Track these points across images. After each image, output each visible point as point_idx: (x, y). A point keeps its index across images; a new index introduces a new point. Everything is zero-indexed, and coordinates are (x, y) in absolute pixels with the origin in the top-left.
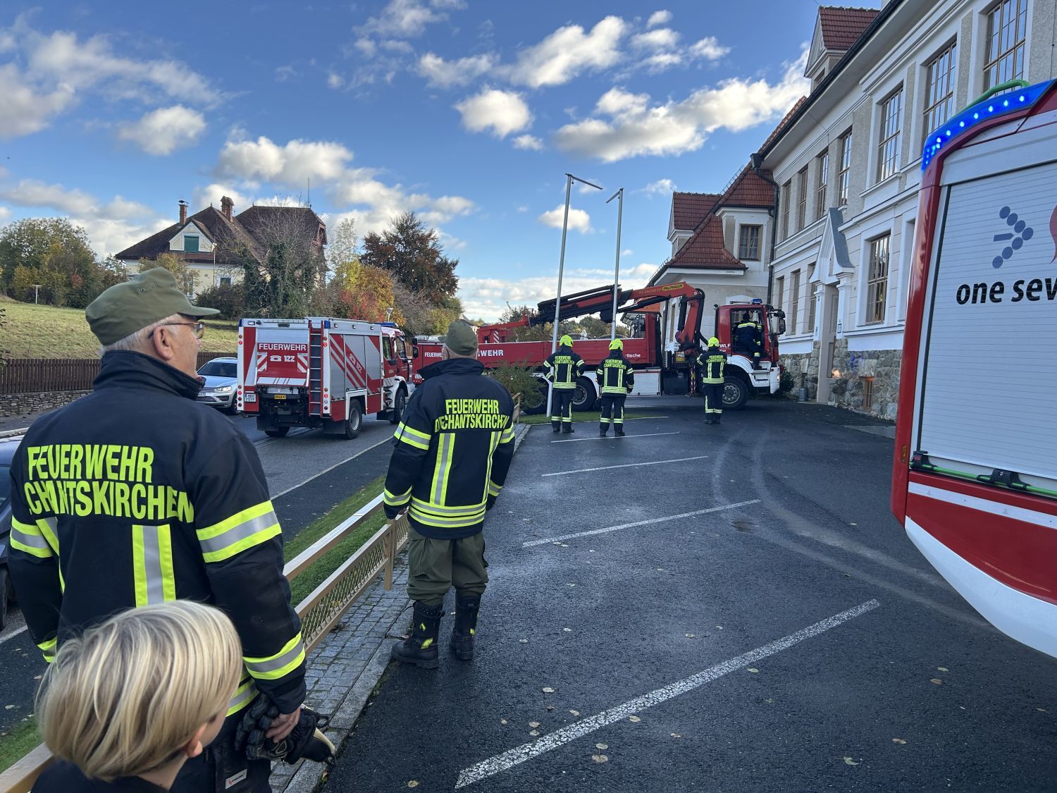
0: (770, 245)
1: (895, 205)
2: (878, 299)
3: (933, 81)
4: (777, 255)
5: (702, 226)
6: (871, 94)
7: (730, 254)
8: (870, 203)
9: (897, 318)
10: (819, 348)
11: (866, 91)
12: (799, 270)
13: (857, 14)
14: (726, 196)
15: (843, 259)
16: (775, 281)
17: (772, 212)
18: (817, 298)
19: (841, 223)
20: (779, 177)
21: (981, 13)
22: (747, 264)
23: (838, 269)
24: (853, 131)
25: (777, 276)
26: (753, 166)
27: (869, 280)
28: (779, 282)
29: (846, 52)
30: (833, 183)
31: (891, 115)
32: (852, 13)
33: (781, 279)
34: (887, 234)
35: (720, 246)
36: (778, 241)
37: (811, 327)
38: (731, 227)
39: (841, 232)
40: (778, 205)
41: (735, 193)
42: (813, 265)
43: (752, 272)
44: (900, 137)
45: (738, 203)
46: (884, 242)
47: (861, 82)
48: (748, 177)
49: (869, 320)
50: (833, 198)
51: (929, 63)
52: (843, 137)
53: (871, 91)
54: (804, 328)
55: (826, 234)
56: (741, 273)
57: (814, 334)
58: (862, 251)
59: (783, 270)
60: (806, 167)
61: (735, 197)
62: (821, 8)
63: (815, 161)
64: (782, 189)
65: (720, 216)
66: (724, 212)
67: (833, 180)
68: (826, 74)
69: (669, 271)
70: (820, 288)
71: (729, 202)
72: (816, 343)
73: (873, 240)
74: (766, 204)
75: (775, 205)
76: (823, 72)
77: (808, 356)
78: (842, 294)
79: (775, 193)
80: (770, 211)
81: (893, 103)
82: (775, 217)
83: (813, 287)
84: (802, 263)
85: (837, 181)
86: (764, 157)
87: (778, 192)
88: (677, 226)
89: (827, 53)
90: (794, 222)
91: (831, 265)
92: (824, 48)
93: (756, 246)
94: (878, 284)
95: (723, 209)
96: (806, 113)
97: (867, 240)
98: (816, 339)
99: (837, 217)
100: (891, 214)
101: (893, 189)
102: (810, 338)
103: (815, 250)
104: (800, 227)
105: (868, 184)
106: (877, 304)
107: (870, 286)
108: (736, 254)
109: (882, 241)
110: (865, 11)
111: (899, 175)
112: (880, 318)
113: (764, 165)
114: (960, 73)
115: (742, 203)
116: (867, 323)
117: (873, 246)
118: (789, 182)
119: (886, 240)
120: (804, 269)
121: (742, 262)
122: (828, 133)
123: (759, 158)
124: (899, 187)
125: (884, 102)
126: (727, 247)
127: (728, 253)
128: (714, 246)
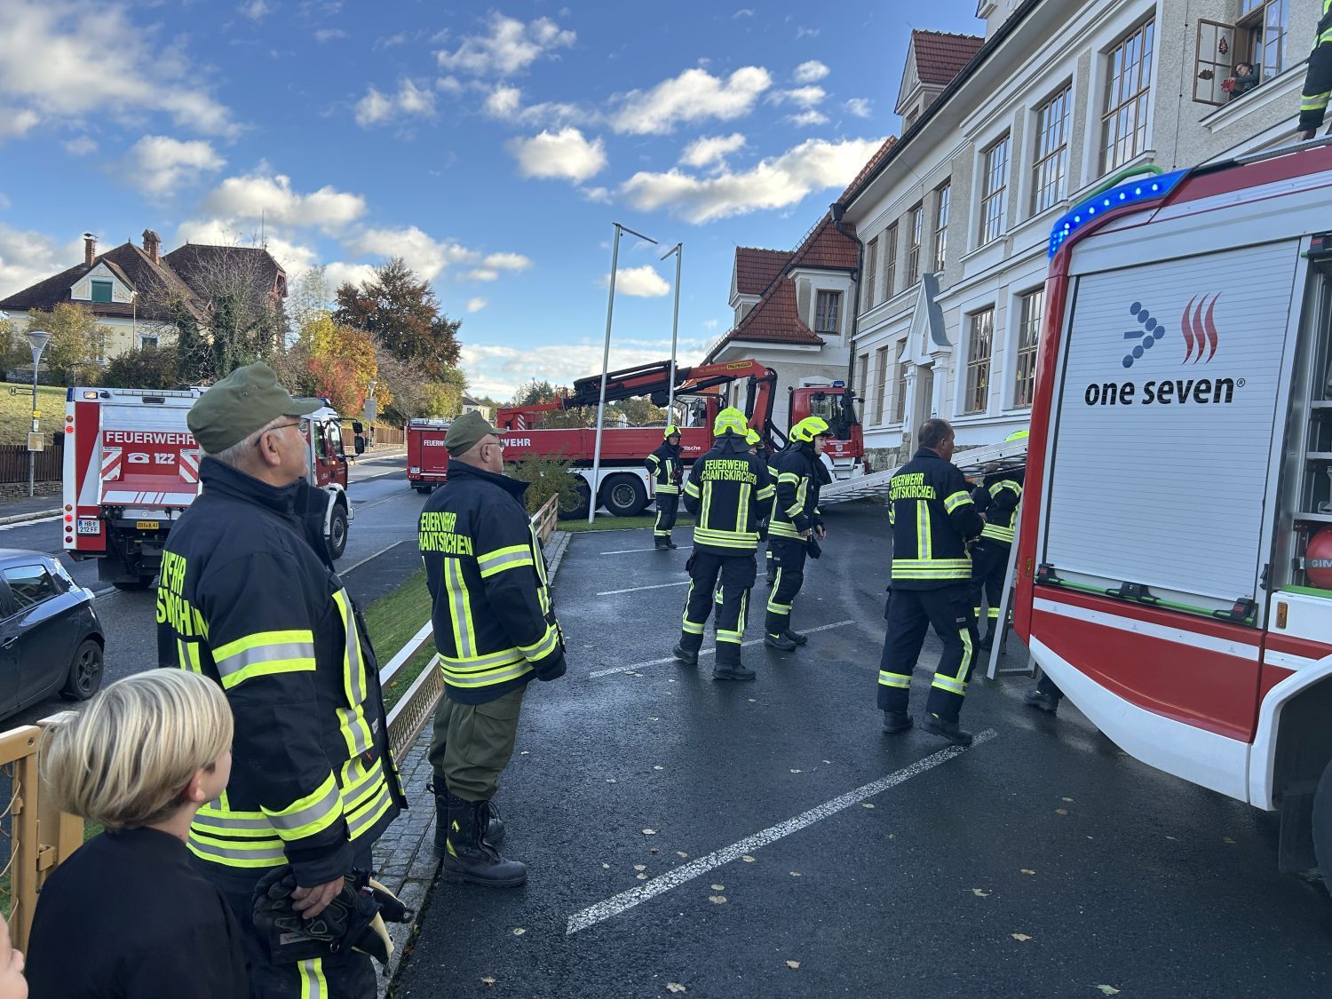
0: (852, 316)
1: (1000, 273)
2: (979, 384)
3: (1045, 128)
4: (860, 328)
5: (772, 290)
6: (972, 140)
7: (805, 325)
8: (971, 270)
9: (1001, 407)
10: (909, 442)
11: (966, 136)
12: (886, 347)
13: (957, 41)
14: (801, 254)
15: (939, 335)
16: (857, 359)
17: (855, 275)
18: (908, 382)
19: (937, 292)
20: (863, 233)
21: (1100, 52)
22: (825, 338)
23: (933, 347)
24: (951, 183)
25: (860, 353)
26: (833, 219)
27: (969, 360)
28: (862, 360)
29: (945, 87)
30: (928, 244)
31: (996, 166)
32: (951, 41)
33: (865, 357)
34: (990, 307)
35: (793, 315)
36: (862, 311)
37: (900, 416)
38: (806, 292)
39: (936, 303)
40: (861, 267)
41: (812, 250)
42: (904, 341)
43: (830, 348)
44: (1006, 193)
45: (815, 263)
46: (986, 317)
47: (961, 125)
48: (827, 231)
49: (968, 409)
50: (927, 262)
51: (1039, 108)
52: (940, 189)
53: (973, 136)
54: (892, 417)
55: (920, 305)
56: (817, 349)
57: (904, 424)
58: (961, 327)
59: (868, 346)
60: (896, 223)
61: (812, 255)
62: (915, 32)
63: (906, 216)
64: (866, 248)
65: (793, 278)
66: (798, 273)
67: (929, 239)
68: (921, 113)
69: (731, 344)
70: (911, 370)
71: (804, 262)
72: (905, 436)
73: (974, 314)
74: (848, 265)
75: (857, 267)
76: (917, 109)
77: (897, 450)
78: (938, 377)
79: (859, 253)
80: (852, 274)
81: (999, 151)
82: (858, 281)
83: (903, 368)
84: (890, 339)
85: (932, 241)
86: (846, 208)
87: (862, 251)
88: (741, 290)
89: (921, 87)
90: (881, 289)
91: (925, 342)
92: (918, 80)
93: (836, 316)
94: (980, 367)
95: (796, 270)
96: (896, 158)
97: (968, 314)
98: (906, 430)
99: (932, 285)
100: (996, 283)
101: (998, 255)
102: (898, 429)
103: (907, 324)
104: (888, 295)
105: (968, 247)
106: (978, 389)
107: (969, 369)
108: (811, 326)
109: (984, 315)
110: (965, 38)
111: (1005, 238)
112: (981, 408)
113: (845, 218)
114: (1075, 122)
115: (820, 263)
116: (967, 413)
117: (974, 322)
118: (876, 239)
119: (989, 314)
120: (892, 345)
121: (820, 336)
122: (922, 183)
123: (840, 208)
124: (1005, 252)
125: (987, 151)
126: (801, 317)
127: (803, 324)
128: (785, 314)
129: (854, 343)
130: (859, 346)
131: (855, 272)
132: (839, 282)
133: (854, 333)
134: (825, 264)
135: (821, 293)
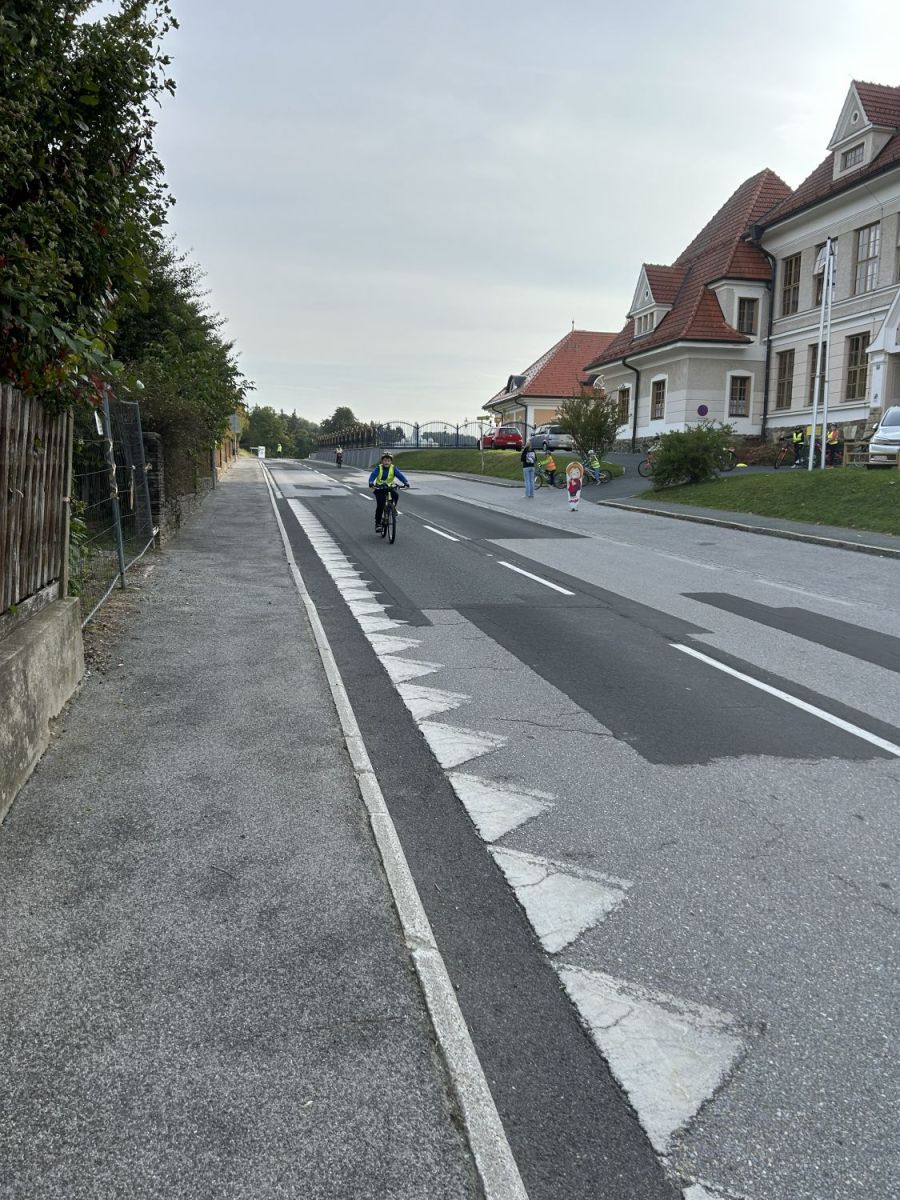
0: (767, 320)
5: (699, 299)
7: (731, 328)
10: (880, 414)
14: (727, 269)
16: (773, 355)
18: (874, 367)
20: (777, 251)
25: (778, 349)
33: (789, 352)
35: (721, 320)
36: (777, 316)
37: (850, 395)
38: (729, 300)
41: (734, 265)
42: (855, 336)
43: (749, 346)
55: (897, 304)
56: (745, 347)
57: (870, 401)
59: (792, 344)
61: (734, 269)
64: (782, 262)
65: (717, 289)
66: (721, 285)
69: (677, 345)
70: (880, 358)
72: (874, 410)
74: (762, 277)
75: (772, 278)
79: (773, 267)
80: (766, 284)
82: (773, 290)
86: (765, 229)
87: (775, 265)
88: (658, 299)
89: (871, 129)
90: (811, 295)
92: (867, 122)
93: (753, 319)
98: (875, 405)
102: (861, 406)
108: (735, 328)
115: (742, 275)
118: (796, 256)
121: (747, 336)
122: (881, 207)
123: (760, 229)
126: (727, 321)
127: (730, 326)
128: (715, 319)
129: (770, 341)
130: (774, 344)
131: (770, 284)
132: (755, 292)
133: (770, 333)
134: (747, 276)
135: (742, 301)
